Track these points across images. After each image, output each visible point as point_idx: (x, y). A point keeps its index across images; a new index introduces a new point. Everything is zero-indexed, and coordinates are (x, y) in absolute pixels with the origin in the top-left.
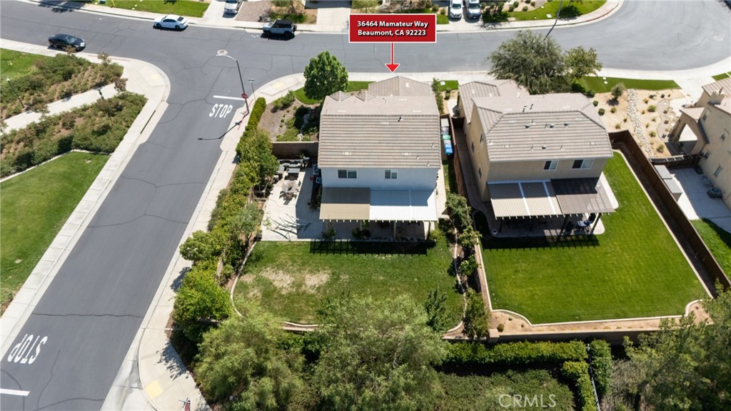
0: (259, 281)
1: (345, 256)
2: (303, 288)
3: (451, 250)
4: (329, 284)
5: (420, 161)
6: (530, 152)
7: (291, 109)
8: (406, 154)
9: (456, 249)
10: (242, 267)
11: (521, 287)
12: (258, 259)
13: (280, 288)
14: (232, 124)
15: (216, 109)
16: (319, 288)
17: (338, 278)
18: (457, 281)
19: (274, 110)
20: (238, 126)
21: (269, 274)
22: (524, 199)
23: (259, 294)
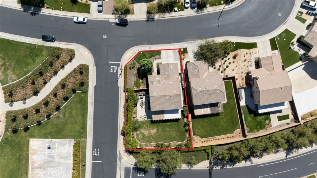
0: (140, 132)
2: (151, 134)
4: (157, 132)
5: (177, 107)
7: (135, 68)
8: (173, 106)
9: (185, 119)
10: (136, 129)
11: (200, 129)
13: (146, 135)
14: (119, 75)
15: (112, 69)
16: (154, 134)
17: (159, 130)
18: (186, 129)
19: (130, 69)
20: (121, 76)
21: (142, 130)
22: (202, 109)
23: (142, 136)
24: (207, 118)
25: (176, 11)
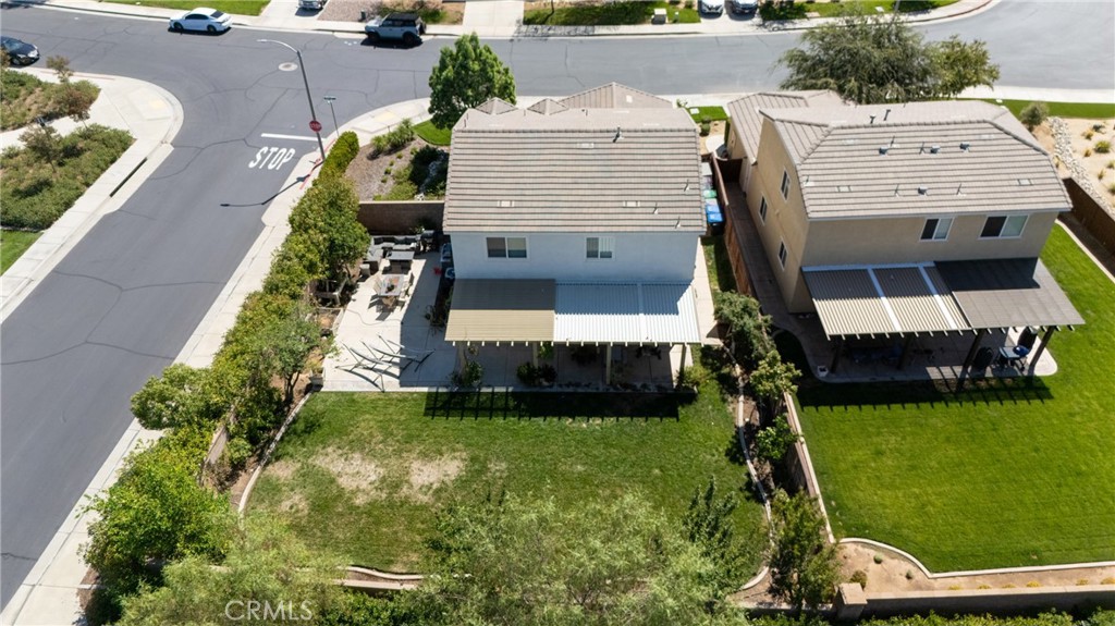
0: (307, 475)
1: (500, 421)
2: (405, 489)
3: (730, 409)
4: (462, 483)
5: (661, 217)
6: (892, 199)
7: (403, 152)
8: (630, 204)
9: (741, 406)
10: (273, 446)
11: (892, 486)
12: (310, 427)
13: (352, 492)
15: (264, 156)
16: (438, 491)
17: (484, 470)
18: (749, 475)
19: (373, 157)
22: (883, 300)
23: (303, 505)
25: (659, 21)
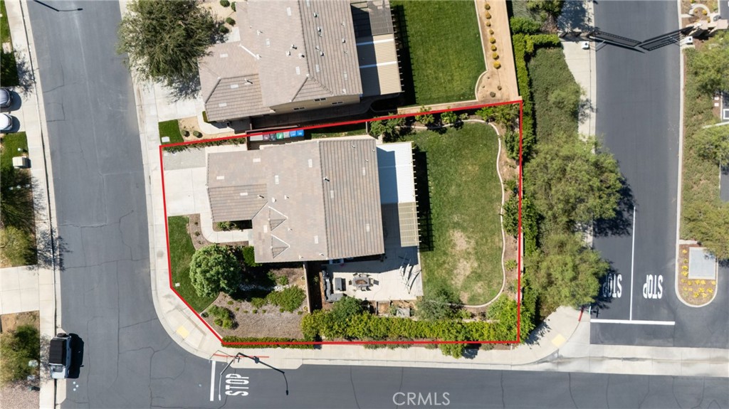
0: (465, 288)
1: (433, 221)
2: (470, 250)
3: (418, 132)
4: (464, 229)
5: (369, 157)
6: (349, 55)
7: (232, 308)
8: (365, 172)
9: (417, 127)
10: (454, 305)
11: (452, 76)
12: (445, 293)
13: (472, 268)
14: (259, 366)
15: (235, 391)
16: (469, 238)
17: (457, 223)
18: (451, 126)
19: (235, 325)
20: (260, 360)
21: (458, 281)
22: (378, 65)
23: (479, 284)
24: (411, 50)
25: (27, 163)
